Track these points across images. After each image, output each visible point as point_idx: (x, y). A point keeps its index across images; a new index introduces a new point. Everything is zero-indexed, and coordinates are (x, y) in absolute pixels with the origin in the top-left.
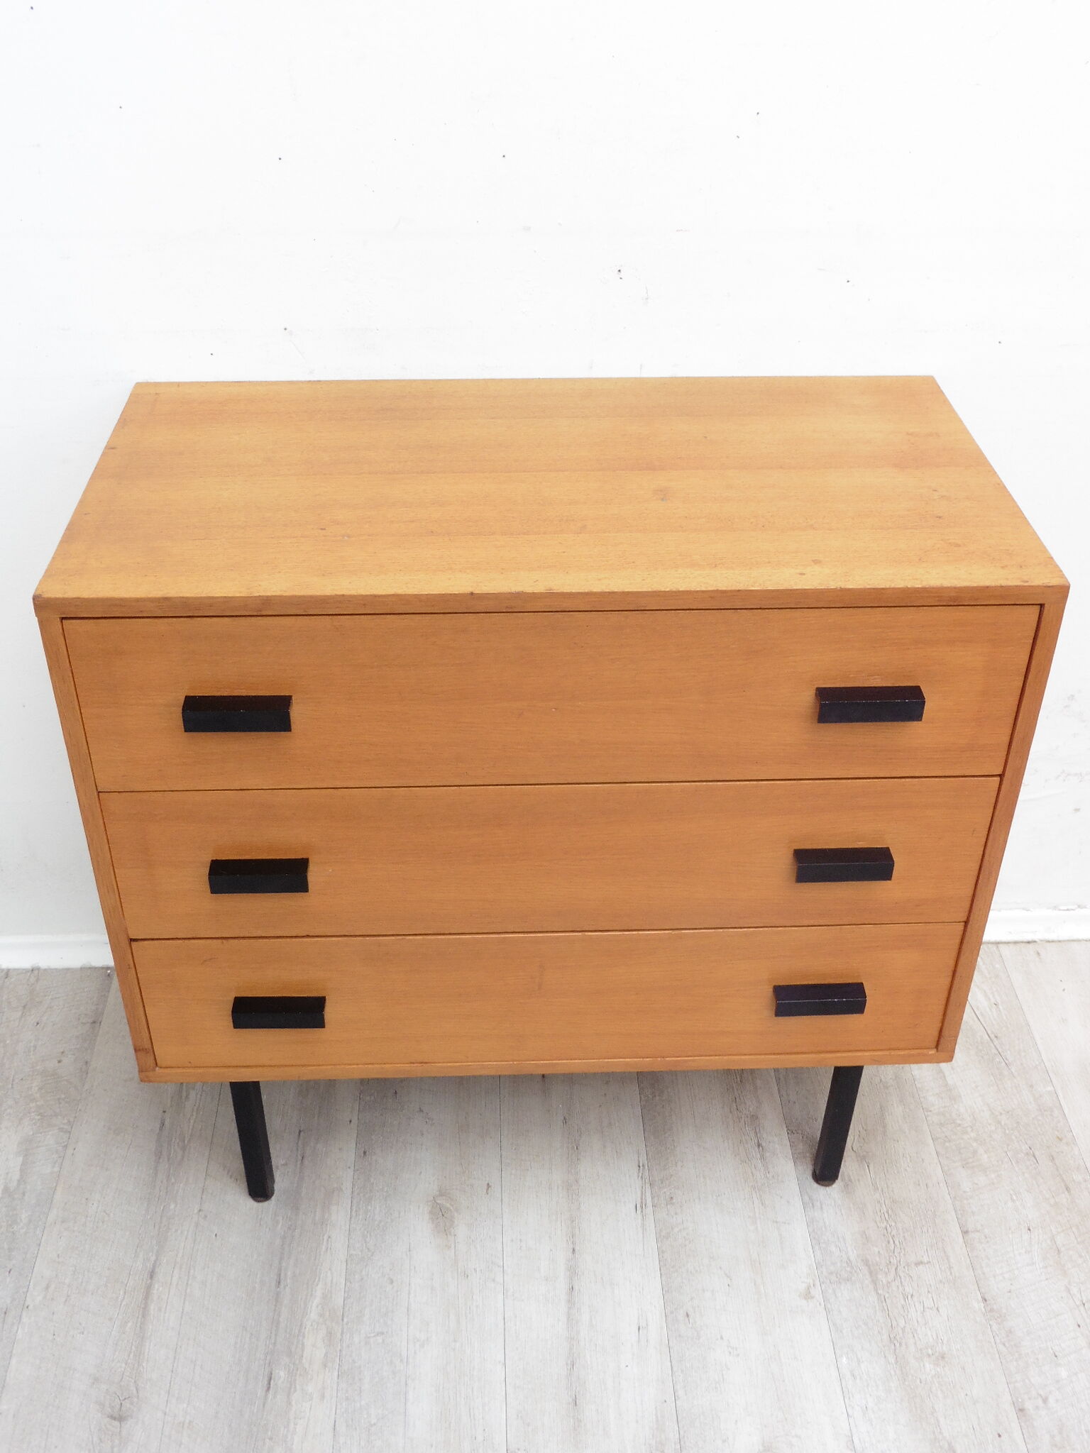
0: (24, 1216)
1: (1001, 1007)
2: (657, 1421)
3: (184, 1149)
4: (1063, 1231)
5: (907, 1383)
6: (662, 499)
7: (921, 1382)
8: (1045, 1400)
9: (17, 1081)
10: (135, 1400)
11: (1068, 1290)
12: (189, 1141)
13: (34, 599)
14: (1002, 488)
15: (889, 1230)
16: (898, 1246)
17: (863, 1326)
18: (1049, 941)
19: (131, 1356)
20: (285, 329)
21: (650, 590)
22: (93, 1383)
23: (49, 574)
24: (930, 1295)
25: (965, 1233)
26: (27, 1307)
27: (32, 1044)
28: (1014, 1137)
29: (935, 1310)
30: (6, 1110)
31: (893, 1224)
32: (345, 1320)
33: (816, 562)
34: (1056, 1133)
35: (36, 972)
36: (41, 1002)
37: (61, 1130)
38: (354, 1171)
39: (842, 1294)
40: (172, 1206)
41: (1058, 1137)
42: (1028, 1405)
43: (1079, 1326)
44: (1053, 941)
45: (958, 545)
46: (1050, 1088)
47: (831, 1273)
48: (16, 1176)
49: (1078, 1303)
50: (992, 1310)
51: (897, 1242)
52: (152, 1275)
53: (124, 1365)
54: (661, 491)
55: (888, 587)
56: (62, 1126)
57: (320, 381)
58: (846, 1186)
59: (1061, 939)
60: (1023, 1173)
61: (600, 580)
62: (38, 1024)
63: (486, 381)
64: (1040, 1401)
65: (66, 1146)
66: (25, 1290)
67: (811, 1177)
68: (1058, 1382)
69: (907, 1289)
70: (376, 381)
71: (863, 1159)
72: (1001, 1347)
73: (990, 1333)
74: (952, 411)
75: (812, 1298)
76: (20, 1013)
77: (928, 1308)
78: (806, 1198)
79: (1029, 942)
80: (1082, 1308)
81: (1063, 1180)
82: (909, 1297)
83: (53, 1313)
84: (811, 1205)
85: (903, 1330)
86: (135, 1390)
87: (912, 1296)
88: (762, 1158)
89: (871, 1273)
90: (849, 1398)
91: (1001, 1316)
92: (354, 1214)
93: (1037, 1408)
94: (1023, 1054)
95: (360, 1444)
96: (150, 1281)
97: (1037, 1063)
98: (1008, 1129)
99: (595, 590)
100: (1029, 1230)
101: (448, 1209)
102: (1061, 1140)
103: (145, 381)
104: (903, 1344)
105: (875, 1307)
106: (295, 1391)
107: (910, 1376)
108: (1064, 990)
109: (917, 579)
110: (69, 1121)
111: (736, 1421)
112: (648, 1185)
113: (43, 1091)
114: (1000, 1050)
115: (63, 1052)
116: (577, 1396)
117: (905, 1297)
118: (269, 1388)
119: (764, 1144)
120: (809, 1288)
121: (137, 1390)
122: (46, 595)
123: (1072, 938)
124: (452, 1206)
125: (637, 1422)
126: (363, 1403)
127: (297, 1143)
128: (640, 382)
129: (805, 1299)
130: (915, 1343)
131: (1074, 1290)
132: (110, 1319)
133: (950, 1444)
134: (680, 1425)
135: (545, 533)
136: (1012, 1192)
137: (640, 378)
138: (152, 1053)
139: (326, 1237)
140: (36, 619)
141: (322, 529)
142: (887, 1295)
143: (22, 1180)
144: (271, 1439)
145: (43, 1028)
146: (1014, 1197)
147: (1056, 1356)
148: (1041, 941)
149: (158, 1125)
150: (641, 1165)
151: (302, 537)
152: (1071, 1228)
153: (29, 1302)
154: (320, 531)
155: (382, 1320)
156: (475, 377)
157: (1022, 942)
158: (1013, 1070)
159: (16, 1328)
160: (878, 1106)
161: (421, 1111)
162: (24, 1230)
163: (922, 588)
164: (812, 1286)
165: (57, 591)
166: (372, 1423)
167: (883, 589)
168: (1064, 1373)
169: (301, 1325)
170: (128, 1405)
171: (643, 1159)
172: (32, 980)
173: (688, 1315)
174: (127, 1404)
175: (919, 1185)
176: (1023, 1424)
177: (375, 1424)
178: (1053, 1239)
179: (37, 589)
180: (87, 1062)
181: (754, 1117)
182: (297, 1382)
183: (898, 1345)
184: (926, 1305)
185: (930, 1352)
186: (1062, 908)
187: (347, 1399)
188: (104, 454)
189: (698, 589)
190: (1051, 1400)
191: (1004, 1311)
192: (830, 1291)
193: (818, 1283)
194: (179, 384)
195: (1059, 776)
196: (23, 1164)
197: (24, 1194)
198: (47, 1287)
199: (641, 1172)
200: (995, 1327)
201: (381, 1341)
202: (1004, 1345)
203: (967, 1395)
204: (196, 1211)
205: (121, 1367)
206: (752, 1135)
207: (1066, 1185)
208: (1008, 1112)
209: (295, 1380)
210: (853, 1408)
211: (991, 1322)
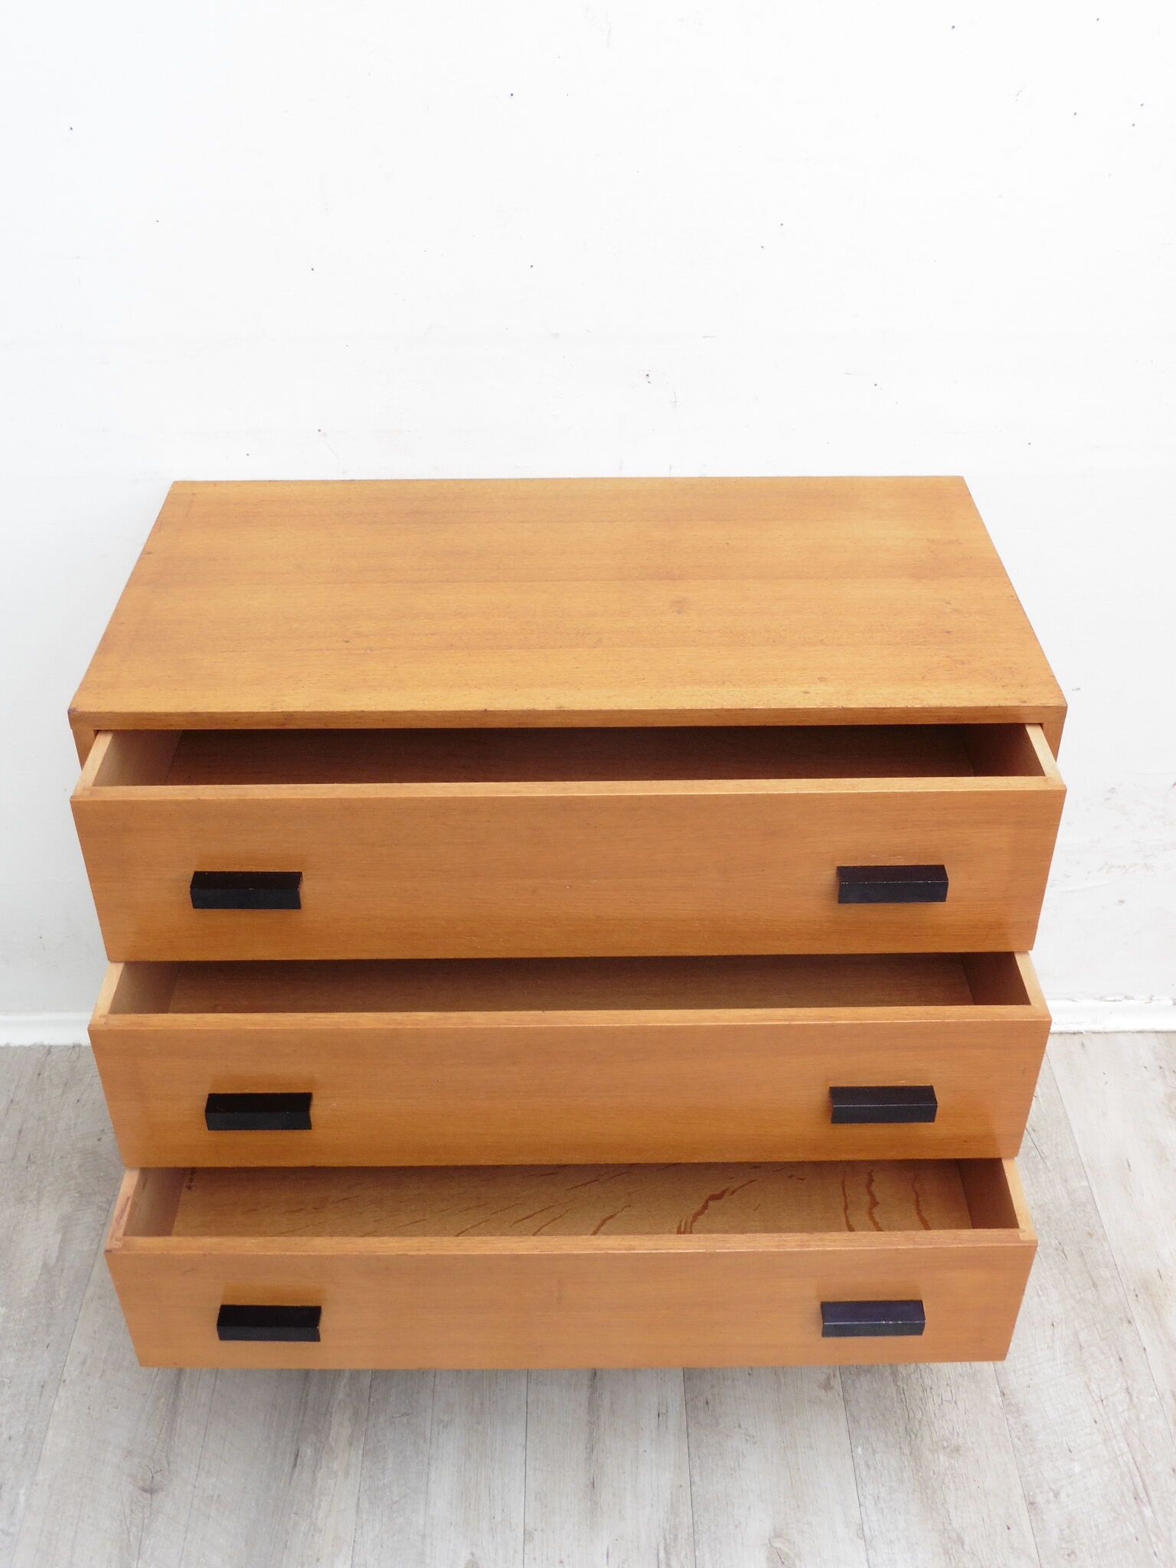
0: (62, 1293)
1: (1040, 1099)
2: (672, 1505)
4: (1087, 1327)
5: (920, 1474)
6: (678, 612)
7: (934, 1474)
8: (1056, 1495)
9: (57, 1158)
10: (166, 1473)
11: (1087, 1386)
13: (69, 713)
14: (1015, 601)
17: (880, 1417)
18: (1094, 1033)
19: (163, 1431)
20: (319, 431)
21: (657, 708)
22: (126, 1456)
23: (84, 687)
24: (948, 1389)
26: (64, 1381)
27: (72, 1122)
28: (1043, 1232)
29: (953, 1403)
30: (46, 1187)
32: (372, 1400)
33: (822, 679)
34: (1087, 1228)
35: (77, 1049)
36: (81, 1080)
37: (100, 1208)
39: (861, 1385)
41: (1089, 1233)
42: (1040, 1499)
43: (1096, 1422)
44: (1099, 1033)
45: (963, 663)
46: (1084, 1183)
48: (55, 1254)
49: (1097, 1399)
50: (1009, 1404)
53: (156, 1440)
54: (677, 602)
55: (888, 706)
56: (101, 1204)
57: (353, 481)
59: (1107, 1030)
60: (1051, 1269)
61: (609, 697)
62: (78, 1101)
63: (516, 481)
64: (1051, 1495)
65: (104, 1224)
66: (62, 1365)
68: (1070, 1476)
69: (926, 1381)
70: (409, 481)
72: (1016, 1440)
73: (1007, 1427)
74: (978, 516)
75: (832, 1388)
76: (61, 1090)
77: (946, 1401)
79: (1074, 1033)
80: (1100, 1404)
81: (1090, 1276)
82: (928, 1390)
83: (89, 1388)
85: (920, 1422)
86: (166, 1464)
87: (931, 1388)
90: (862, 1488)
91: (1018, 1410)
93: (1048, 1502)
94: (1060, 1148)
95: (382, 1520)
97: (1073, 1157)
98: (1039, 1224)
99: (604, 708)
100: (1053, 1325)
102: (1091, 1235)
103: (182, 480)
104: (919, 1436)
105: (893, 1399)
106: (321, 1468)
107: (924, 1468)
108: (1106, 1083)
109: (917, 699)
110: (108, 1200)
111: (749, 1508)
113: (83, 1169)
114: (1037, 1144)
115: (103, 1131)
116: (595, 1479)
117: (924, 1390)
118: (295, 1465)
120: (828, 1379)
121: (168, 1464)
122: (80, 710)
123: (1117, 1030)
125: (652, 1506)
126: (386, 1481)
128: (670, 482)
129: (825, 1389)
130: (931, 1436)
131: (1094, 1387)
132: (144, 1395)
133: (958, 1535)
134: (695, 1510)
135: (561, 647)
136: (1038, 1287)
137: (670, 478)
140: (72, 731)
141: (346, 642)
142: (905, 1387)
143: (60, 1257)
144: (296, 1514)
145: (83, 1106)
146: (1040, 1292)
147: (1071, 1452)
148: (1087, 1032)
151: (327, 650)
152: (1095, 1324)
153: (66, 1376)
154: (344, 643)
155: (407, 1401)
156: (506, 476)
157: (1068, 1033)
158: (1048, 1164)
159: (52, 1401)
162: (63, 1306)
163: (921, 708)
164: (832, 1376)
165: (93, 705)
166: (395, 1500)
167: (884, 708)
168: (1077, 1469)
169: (329, 1404)
170: (160, 1478)
172: (74, 1057)
173: (707, 1403)
174: (158, 1477)
176: (1033, 1517)
177: (396, 1502)
178: (1076, 1335)
179: (72, 703)
182: (323, 1460)
183: (913, 1436)
184: (944, 1399)
185: (945, 1444)
186: (1109, 999)
187: (370, 1477)
188: (140, 559)
189: (704, 708)
190: (1063, 1495)
191: (1022, 1405)
192: (850, 1382)
193: (838, 1373)
194: (215, 484)
195: (1102, 868)
196: (62, 1241)
197: (62, 1270)
198: (84, 1363)
200: (1012, 1421)
201: (406, 1421)
202: (1019, 1439)
203: (978, 1487)
205: (153, 1441)
207: (1093, 1281)
208: (1040, 1207)
209: (321, 1458)
210: (865, 1497)
211: (1008, 1417)
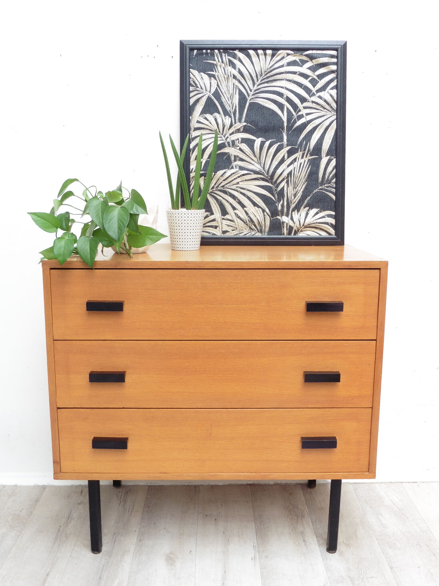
1: (404, 501)
3: (67, 537)
4: (433, 568)
12: (69, 535)
15: (359, 567)
16: (363, 572)
25: (391, 568)
27: (11, 506)
28: (411, 539)
31: (361, 565)
34: (429, 538)
36: (16, 495)
38: (135, 546)
40: (59, 554)
41: (430, 540)
46: (425, 525)
47: (335, 580)
51: (363, 571)
52: (48, 575)
56: (18, 530)
58: (341, 554)
60: (415, 550)
62: (14, 501)
65: (19, 536)
67: (326, 550)
69: (367, 585)
71: (348, 545)
76: (7, 498)
78: (324, 557)
81: (432, 552)
84: (326, 559)
88: (305, 544)
89: (351, 580)
92: (134, 558)
94: (413, 515)
96: (46, 577)
97: (420, 518)
98: (408, 537)
100: (419, 567)
101: (173, 558)
102: (431, 540)
108: (429, 496)
110: (21, 529)
112: (257, 553)
113: (13, 520)
114: (404, 513)
115: (22, 509)
119: (306, 541)
124: (175, 557)
127: (113, 537)
138: (59, 464)
139: (121, 565)
145: (16, 502)
146: (412, 557)
149: (57, 531)
150: (255, 546)
152: (436, 567)
158: (410, 520)
160: (354, 529)
161: (165, 528)
164: (326, 584)
171: (256, 544)
172: (14, 488)
175: (371, 553)
178: (429, 570)
180: (31, 512)
181: (302, 533)
193: (329, 583)
199: (254, 548)
204: (69, 556)
206: (301, 538)
207: (434, 554)
208: (408, 532)
